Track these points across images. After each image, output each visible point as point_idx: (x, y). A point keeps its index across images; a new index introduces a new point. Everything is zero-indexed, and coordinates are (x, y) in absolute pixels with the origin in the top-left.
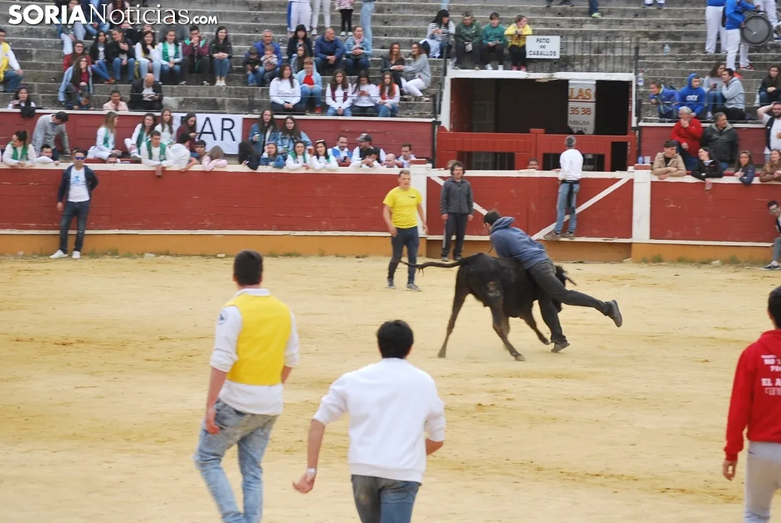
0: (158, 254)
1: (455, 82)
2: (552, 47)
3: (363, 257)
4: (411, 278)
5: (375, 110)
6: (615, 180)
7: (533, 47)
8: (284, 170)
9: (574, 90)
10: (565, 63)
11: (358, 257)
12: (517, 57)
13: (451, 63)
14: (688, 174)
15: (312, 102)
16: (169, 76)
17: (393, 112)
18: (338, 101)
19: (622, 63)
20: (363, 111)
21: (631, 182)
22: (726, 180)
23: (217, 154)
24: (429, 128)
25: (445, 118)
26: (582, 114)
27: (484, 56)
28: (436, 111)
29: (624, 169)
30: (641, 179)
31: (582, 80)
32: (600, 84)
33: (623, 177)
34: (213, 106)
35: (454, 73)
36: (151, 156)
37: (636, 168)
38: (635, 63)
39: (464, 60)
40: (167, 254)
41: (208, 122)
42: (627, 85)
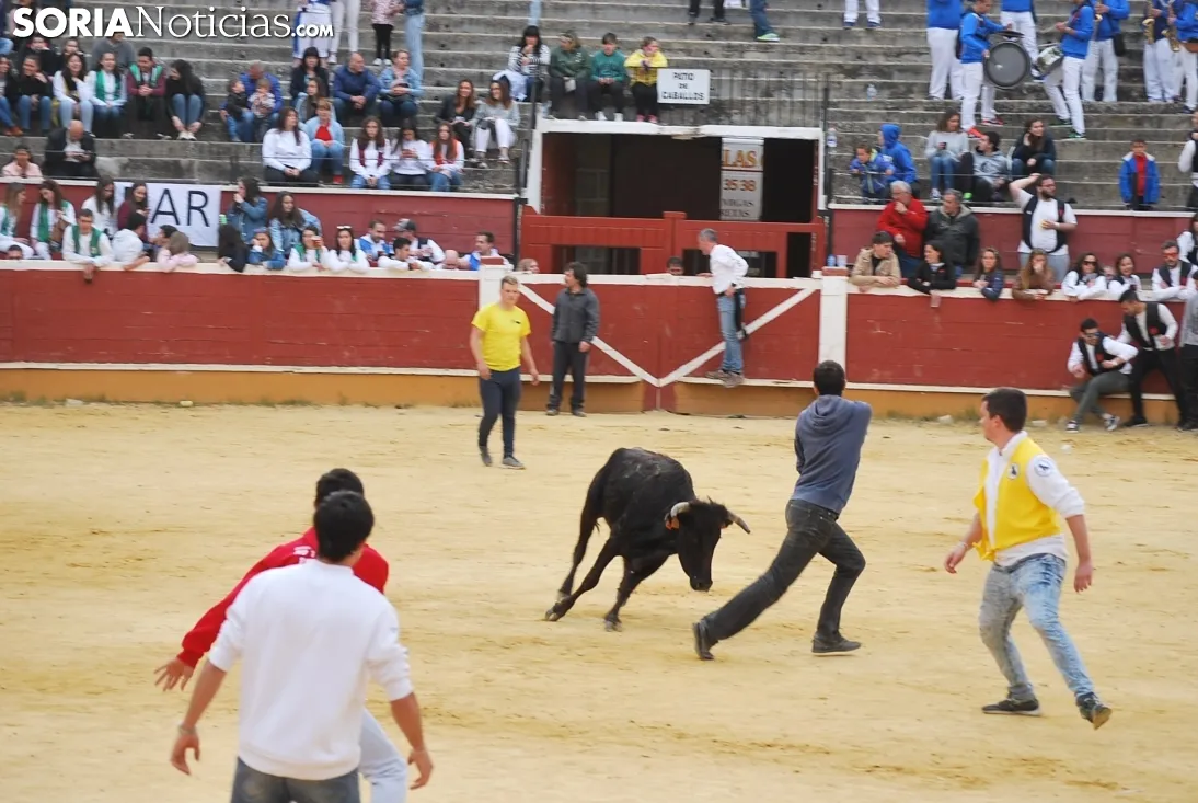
0: (88, 400)
1: (549, 138)
2: (696, 87)
3: (407, 406)
4: (508, 449)
5: (426, 181)
6: (793, 292)
7: (668, 86)
8: (285, 272)
9: (730, 152)
10: (716, 110)
11: (398, 407)
12: (644, 101)
13: (542, 109)
14: (903, 283)
15: (328, 167)
16: (106, 124)
17: (454, 183)
18: (370, 166)
19: (806, 113)
20: (407, 182)
21: (817, 295)
22: (960, 293)
23: (180, 245)
24: (508, 210)
25: (533, 194)
26: (743, 191)
27: (594, 99)
28: (520, 183)
29: (806, 274)
30: (832, 290)
31: (742, 137)
32: (770, 143)
33: (804, 286)
34: (175, 172)
35: (548, 124)
36: (77, 249)
37: (824, 274)
38: (823, 112)
39: (562, 104)
40: (102, 400)
41: (166, 197)
42: (811, 146)
